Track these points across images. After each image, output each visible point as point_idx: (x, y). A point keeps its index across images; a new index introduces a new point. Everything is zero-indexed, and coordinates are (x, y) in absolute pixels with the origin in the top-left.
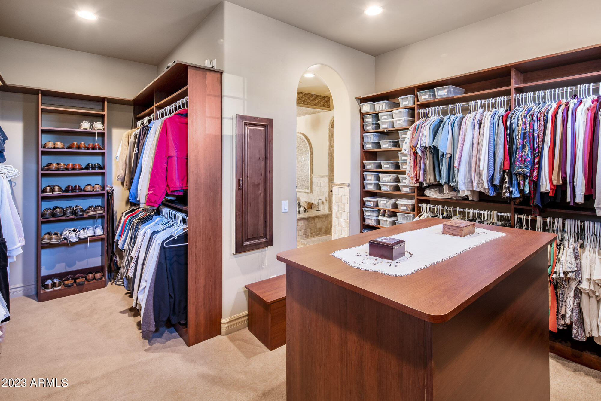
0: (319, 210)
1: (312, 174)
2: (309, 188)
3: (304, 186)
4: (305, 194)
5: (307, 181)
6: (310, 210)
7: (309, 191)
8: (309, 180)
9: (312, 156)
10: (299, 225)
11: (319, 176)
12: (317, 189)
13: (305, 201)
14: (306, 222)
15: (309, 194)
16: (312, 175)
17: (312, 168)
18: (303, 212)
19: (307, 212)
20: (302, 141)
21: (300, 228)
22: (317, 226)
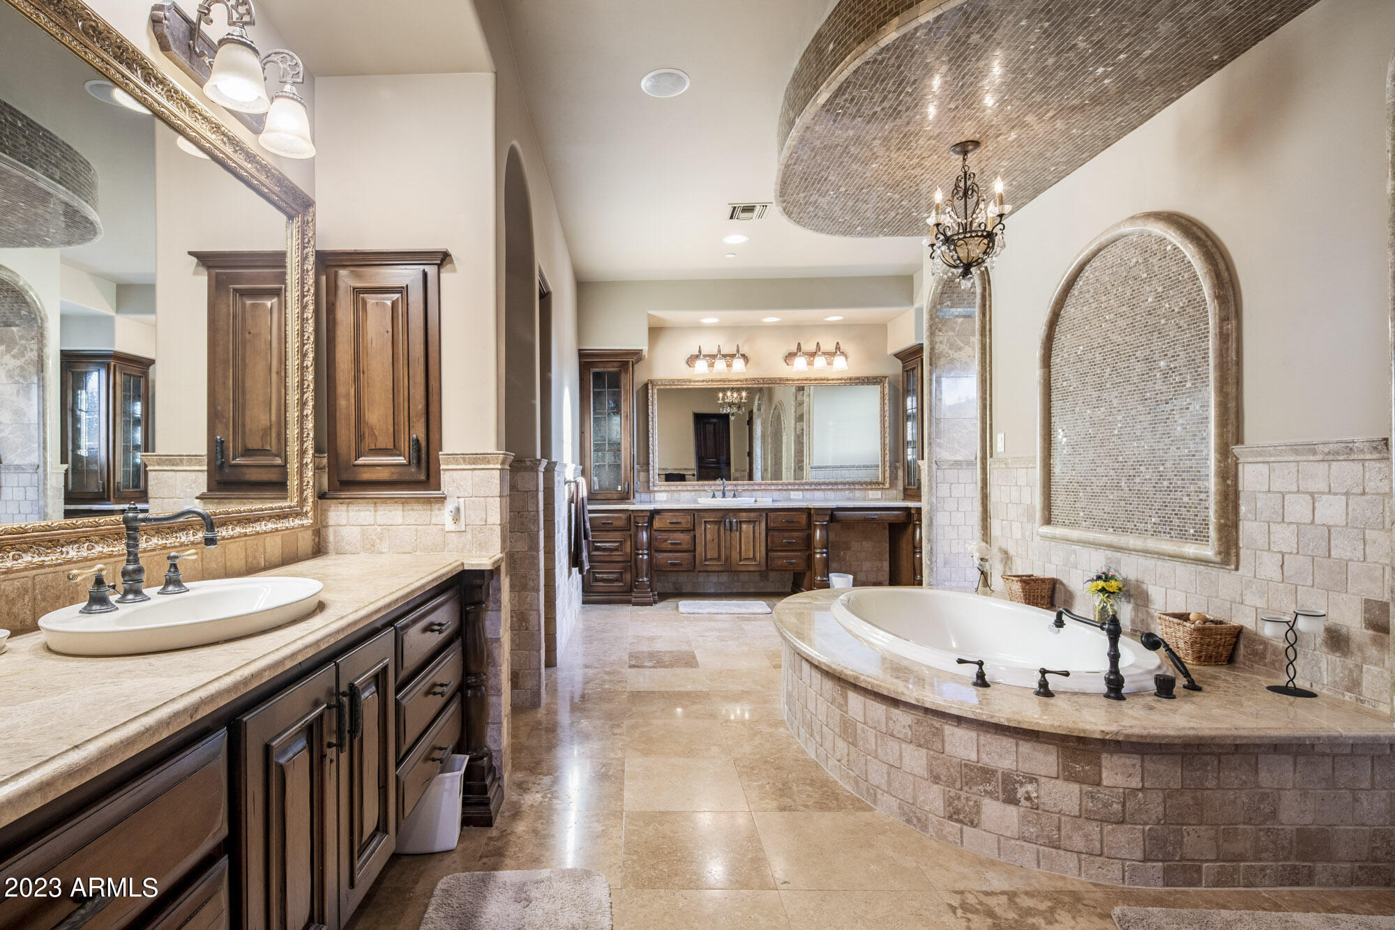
0: (1301, 683)
1: (1239, 440)
2: (1213, 533)
3: (1176, 522)
4: (1183, 571)
5: (1192, 488)
6: (1222, 672)
7: (1209, 551)
8: (1212, 484)
9: (1231, 326)
10: (1105, 783)
11: (1296, 452)
12: (1284, 538)
13: (1181, 609)
14: (1169, 773)
15: (1214, 572)
16: (1236, 449)
17: (1232, 405)
18: (1151, 685)
19: (1193, 687)
20: (1154, 260)
21: (1117, 807)
22: (1284, 816)
